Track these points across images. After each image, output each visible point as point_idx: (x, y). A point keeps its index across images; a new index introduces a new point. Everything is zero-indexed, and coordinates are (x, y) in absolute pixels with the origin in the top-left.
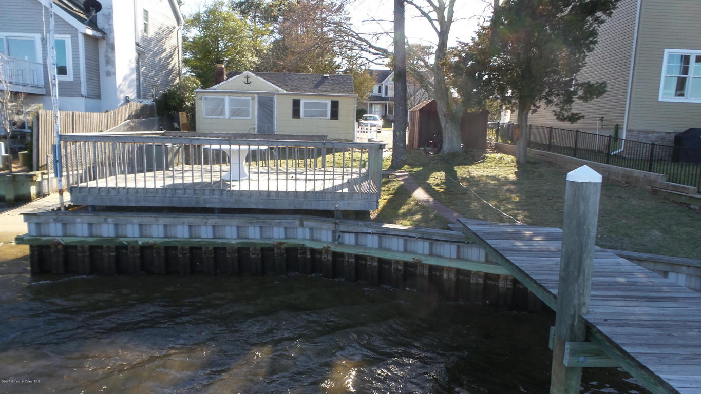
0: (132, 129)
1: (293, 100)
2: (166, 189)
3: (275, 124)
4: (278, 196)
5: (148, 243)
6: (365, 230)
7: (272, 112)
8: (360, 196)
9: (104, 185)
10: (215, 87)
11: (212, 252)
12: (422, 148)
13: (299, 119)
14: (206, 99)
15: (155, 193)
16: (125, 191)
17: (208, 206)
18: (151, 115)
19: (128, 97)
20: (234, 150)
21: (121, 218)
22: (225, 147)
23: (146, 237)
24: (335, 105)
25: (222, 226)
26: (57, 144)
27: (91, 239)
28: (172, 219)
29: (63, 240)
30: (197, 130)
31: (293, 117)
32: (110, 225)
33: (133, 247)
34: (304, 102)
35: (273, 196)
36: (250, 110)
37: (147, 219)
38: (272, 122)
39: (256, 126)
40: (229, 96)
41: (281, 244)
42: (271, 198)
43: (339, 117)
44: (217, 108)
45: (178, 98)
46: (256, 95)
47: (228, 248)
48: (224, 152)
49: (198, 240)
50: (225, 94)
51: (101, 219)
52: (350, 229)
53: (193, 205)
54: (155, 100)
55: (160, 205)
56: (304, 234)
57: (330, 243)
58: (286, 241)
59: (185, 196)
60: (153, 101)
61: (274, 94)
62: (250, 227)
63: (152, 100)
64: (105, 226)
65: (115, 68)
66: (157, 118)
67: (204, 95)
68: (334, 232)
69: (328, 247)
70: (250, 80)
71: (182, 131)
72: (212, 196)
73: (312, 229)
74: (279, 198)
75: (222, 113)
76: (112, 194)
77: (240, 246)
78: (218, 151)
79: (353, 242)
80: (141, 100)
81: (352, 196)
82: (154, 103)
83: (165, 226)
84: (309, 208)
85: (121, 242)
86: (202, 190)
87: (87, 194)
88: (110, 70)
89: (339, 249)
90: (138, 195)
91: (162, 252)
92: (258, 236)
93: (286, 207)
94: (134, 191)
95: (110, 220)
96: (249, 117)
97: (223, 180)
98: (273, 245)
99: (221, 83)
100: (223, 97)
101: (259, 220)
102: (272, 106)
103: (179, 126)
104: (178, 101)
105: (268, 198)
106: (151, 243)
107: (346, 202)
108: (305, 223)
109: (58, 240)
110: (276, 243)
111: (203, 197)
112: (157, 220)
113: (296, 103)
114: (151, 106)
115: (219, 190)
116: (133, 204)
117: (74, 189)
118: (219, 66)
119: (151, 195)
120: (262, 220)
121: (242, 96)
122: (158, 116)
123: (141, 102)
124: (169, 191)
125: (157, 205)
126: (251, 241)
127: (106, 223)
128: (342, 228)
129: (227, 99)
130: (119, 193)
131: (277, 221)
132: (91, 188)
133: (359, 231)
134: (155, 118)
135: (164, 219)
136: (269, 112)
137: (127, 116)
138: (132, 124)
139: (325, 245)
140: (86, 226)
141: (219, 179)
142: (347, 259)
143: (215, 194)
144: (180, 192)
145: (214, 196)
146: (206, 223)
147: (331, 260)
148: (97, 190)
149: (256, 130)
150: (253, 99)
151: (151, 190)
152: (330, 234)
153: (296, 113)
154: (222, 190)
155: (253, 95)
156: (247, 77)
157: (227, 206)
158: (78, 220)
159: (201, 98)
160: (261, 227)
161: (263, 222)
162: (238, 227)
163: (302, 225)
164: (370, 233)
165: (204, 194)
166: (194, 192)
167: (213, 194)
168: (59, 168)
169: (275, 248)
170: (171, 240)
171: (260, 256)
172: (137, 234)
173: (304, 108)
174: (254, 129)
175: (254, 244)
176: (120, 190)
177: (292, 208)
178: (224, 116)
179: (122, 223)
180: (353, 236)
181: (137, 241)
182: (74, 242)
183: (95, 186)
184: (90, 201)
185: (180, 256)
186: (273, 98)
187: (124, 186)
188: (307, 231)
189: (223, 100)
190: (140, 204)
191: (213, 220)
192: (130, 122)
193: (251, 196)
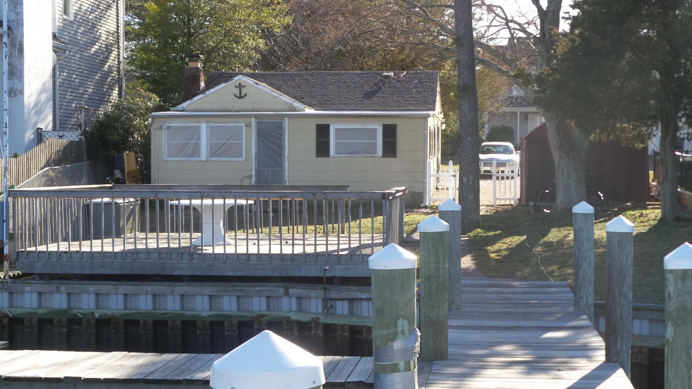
0: (51, 182)
1: (317, 125)
2: (126, 252)
3: (286, 168)
4: (260, 260)
5: (106, 315)
6: (359, 295)
7: (281, 147)
8: (361, 258)
9: (56, 249)
10: (184, 105)
11: (180, 327)
12: (531, 204)
13: (325, 159)
14: (168, 127)
15: (113, 258)
16: (79, 256)
17: (175, 273)
18: (78, 159)
19: (41, 129)
20: (207, 206)
21: (75, 286)
22: (196, 202)
23: (103, 309)
24: (390, 132)
25: (192, 296)
26: (5, 200)
27: (41, 311)
28: (133, 287)
29: (11, 312)
30: (152, 180)
31: (317, 156)
32: (62, 294)
33: (88, 321)
34: (336, 129)
35: (253, 261)
36: (244, 144)
37: (105, 287)
38: (280, 165)
39: (253, 173)
40: (207, 122)
41: (262, 316)
42: (251, 262)
43: (398, 153)
44: (188, 143)
45: (122, 128)
46: (253, 120)
47: (198, 323)
48: (195, 209)
49: (163, 312)
50: (201, 119)
51: (53, 287)
52: (343, 295)
53: (157, 271)
54: (84, 133)
55: (119, 272)
56: (290, 304)
57: (320, 314)
58: (268, 313)
59: (148, 261)
60: (81, 135)
61: (284, 116)
62: (224, 297)
63: (79, 132)
64: (56, 296)
65: (23, 82)
66: (85, 163)
67: (165, 122)
68: (325, 300)
69: (317, 318)
70: (244, 91)
71: (128, 184)
72: (181, 260)
73: (299, 298)
74: (261, 262)
75: (196, 151)
76: (64, 260)
77: (212, 319)
78: (187, 208)
79: (346, 311)
80: (61, 134)
81: (351, 258)
82: (83, 137)
83: (126, 295)
84: (297, 274)
85: (75, 315)
86: (169, 253)
87: (35, 260)
88: (15, 87)
89: (329, 321)
90: (94, 261)
91: (121, 327)
92: (234, 307)
93: (270, 273)
94: (89, 255)
95: (63, 288)
96: (242, 157)
97: (194, 245)
98: (252, 317)
99: (195, 99)
100: (198, 124)
101: (235, 288)
102: (281, 138)
103: (123, 175)
104: (121, 131)
105: (248, 263)
106: (110, 315)
107: (343, 266)
108: (291, 291)
109: (5, 311)
110: (255, 315)
111: (170, 261)
112: (116, 288)
113: (322, 131)
114: (78, 143)
115: (189, 253)
116: (87, 272)
117: (20, 254)
118: (192, 65)
119: (108, 261)
120: (238, 288)
121: (230, 122)
122: (88, 160)
123: (61, 137)
124: (129, 255)
125: (115, 272)
126: (226, 313)
127: (59, 292)
128: (334, 295)
129: (204, 127)
130: (71, 257)
131: (258, 288)
132: (40, 252)
133: (353, 296)
134: (84, 163)
135: (125, 287)
136: (275, 148)
137: (43, 162)
138: (52, 174)
139: (313, 316)
140: (35, 296)
141: (189, 245)
142: (340, 334)
143: (184, 259)
144: (142, 256)
145: (183, 261)
146: (173, 291)
147: (322, 335)
148: (47, 254)
149: (254, 179)
150: (248, 125)
151: (109, 254)
152: (320, 303)
153: (322, 149)
154: (193, 253)
155: (248, 120)
156: (240, 86)
157: (198, 273)
158: (27, 289)
159: (161, 128)
160: (238, 297)
161: (241, 291)
162: (210, 296)
163: (287, 294)
164: (364, 299)
165: (170, 259)
166: (159, 256)
167: (182, 258)
168: (6, 229)
169: (255, 323)
170: (133, 311)
171: (237, 332)
172: (92, 305)
173: (336, 139)
174: (251, 177)
175: (229, 316)
176: (73, 255)
177: (277, 274)
178: (199, 157)
179: (76, 292)
180: (346, 303)
181: (93, 313)
182: (22, 314)
183: (45, 250)
184: (39, 269)
185: (142, 332)
186: (281, 123)
187: (78, 249)
188: (294, 301)
189: (198, 129)
190: (95, 272)
191: (181, 288)
192: (48, 170)
193: (226, 260)
